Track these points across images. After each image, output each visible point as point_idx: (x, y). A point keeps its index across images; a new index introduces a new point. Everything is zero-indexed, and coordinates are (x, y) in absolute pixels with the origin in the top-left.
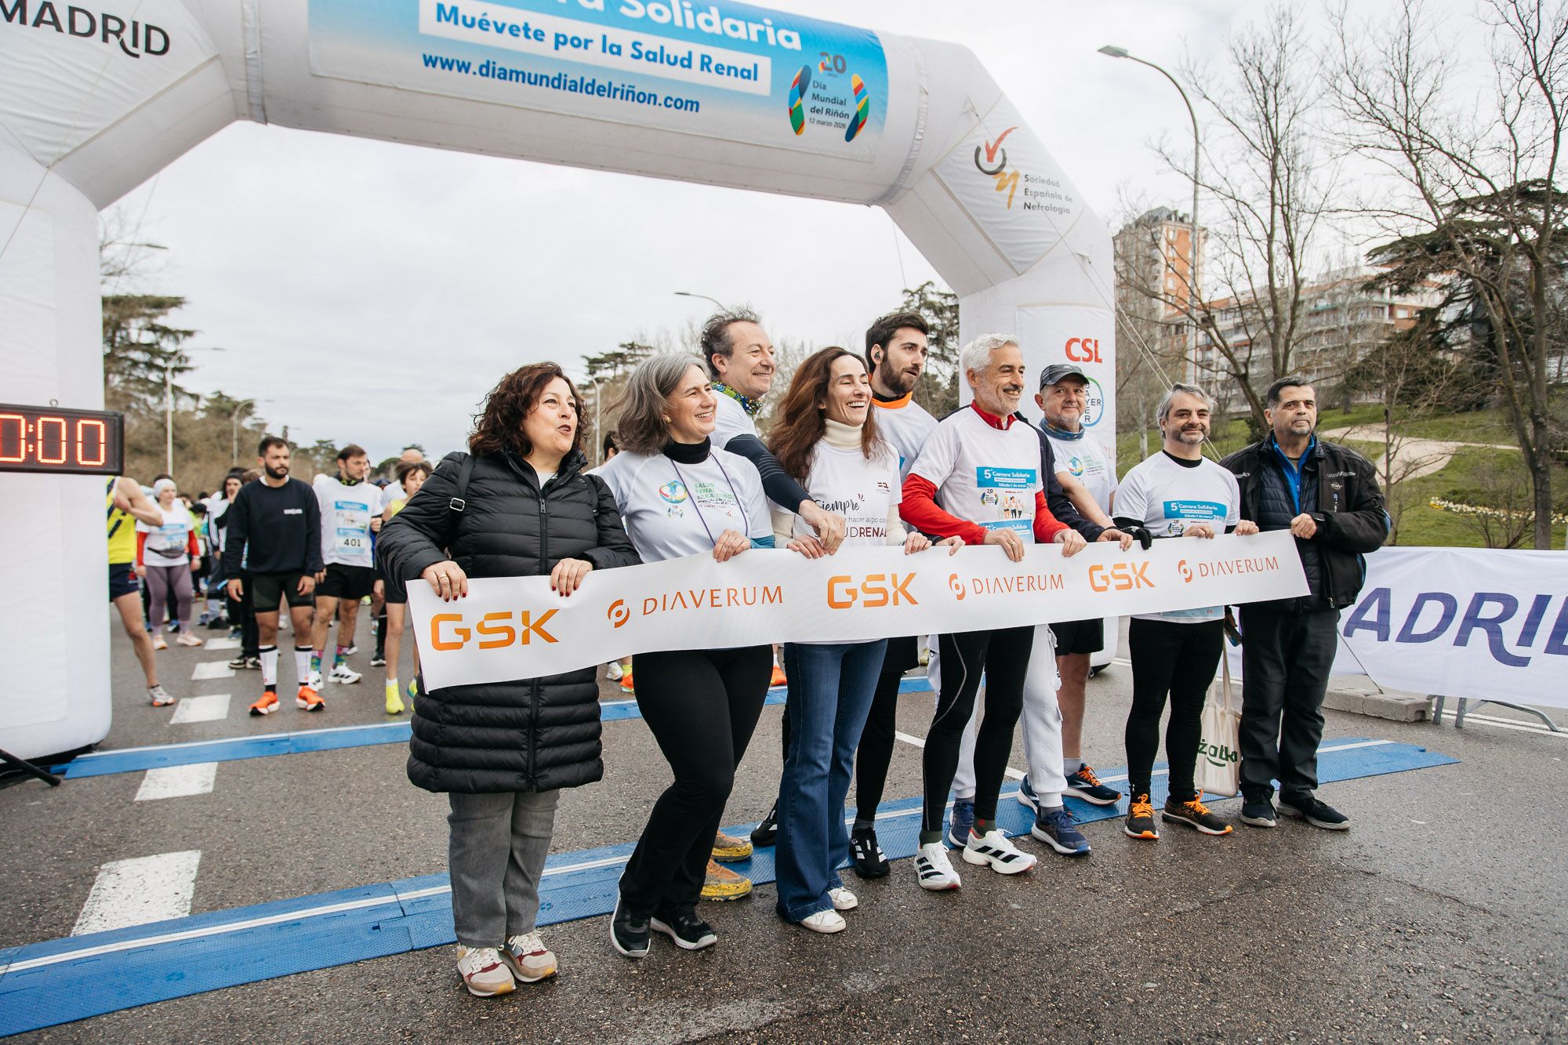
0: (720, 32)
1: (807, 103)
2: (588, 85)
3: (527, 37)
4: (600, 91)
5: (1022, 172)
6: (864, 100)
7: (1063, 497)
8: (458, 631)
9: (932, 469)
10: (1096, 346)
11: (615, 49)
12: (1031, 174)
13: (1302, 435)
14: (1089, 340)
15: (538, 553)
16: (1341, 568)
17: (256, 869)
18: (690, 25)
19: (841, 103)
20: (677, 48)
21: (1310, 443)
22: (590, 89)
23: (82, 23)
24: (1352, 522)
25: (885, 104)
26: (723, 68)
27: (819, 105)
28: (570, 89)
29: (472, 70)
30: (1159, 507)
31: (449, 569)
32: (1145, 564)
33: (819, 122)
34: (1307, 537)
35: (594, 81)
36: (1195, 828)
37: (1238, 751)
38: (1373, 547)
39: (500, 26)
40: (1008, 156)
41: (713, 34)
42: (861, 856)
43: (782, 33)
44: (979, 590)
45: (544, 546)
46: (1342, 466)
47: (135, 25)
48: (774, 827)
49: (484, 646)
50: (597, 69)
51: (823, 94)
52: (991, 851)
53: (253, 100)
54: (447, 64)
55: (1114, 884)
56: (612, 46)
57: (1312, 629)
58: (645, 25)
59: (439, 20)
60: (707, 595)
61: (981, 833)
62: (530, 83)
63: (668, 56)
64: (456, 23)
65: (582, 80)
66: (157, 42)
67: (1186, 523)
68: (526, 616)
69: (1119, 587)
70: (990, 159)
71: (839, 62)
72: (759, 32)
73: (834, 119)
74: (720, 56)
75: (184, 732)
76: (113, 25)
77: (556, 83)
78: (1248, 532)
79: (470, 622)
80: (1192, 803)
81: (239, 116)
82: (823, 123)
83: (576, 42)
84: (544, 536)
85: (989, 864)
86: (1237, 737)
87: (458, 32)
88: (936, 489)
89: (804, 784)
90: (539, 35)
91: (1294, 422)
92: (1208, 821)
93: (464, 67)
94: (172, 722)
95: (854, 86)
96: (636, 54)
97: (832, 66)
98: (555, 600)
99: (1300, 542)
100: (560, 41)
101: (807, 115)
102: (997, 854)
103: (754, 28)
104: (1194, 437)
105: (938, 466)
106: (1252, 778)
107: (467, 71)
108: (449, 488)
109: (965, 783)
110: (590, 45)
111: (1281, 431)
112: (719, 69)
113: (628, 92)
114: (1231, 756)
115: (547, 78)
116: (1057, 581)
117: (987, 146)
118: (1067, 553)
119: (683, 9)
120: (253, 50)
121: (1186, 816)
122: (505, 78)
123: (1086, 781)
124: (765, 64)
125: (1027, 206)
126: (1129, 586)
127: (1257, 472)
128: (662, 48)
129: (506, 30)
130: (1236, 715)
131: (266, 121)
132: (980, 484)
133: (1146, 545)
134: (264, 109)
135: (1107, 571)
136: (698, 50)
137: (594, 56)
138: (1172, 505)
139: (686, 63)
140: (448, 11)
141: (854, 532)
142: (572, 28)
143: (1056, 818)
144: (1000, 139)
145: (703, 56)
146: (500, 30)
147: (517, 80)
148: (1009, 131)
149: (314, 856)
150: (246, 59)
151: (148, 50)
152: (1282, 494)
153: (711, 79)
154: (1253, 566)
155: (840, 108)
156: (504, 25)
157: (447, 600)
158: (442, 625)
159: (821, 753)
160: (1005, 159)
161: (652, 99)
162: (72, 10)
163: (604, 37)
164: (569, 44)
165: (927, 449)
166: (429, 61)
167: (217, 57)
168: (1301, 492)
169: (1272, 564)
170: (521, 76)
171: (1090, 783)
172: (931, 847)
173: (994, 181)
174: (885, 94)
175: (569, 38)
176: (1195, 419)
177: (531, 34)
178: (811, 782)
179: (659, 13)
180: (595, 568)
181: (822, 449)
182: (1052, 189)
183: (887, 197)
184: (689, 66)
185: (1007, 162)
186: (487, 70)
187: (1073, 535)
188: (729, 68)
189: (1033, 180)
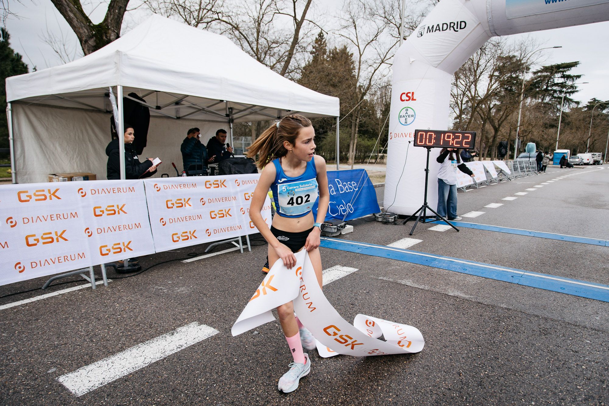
47: (458, 23)
53: (492, 32)
66: (463, 24)
76: (452, 25)
81: (490, 37)
120: (490, 18)
150: (488, 21)
151: (461, 28)
162: (443, 24)
166: (548, 2)
167: (480, 23)
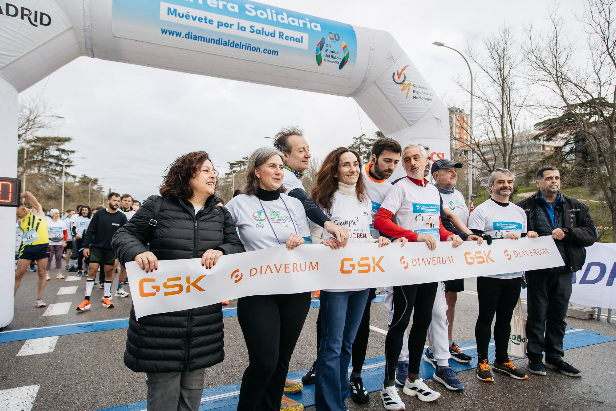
0: (287, 23)
1: (323, 53)
2: (231, 43)
3: (206, 22)
4: (236, 46)
5: (412, 84)
6: (346, 53)
7: (447, 220)
8: (153, 287)
9: (391, 205)
10: (443, 156)
11: (243, 29)
12: (416, 84)
13: (554, 192)
14: (440, 153)
15: (193, 248)
16: (575, 253)
17: (65, 395)
18: (275, 19)
19: (338, 53)
20: (269, 29)
21: (558, 196)
22: (232, 45)
23: (12, 11)
24: (581, 232)
25: (356, 54)
26: (288, 38)
27: (328, 54)
28: (224, 45)
29: (182, 36)
30: (491, 225)
31: (149, 256)
32: (490, 252)
33: (328, 61)
34: (560, 239)
35: (234, 41)
36: (509, 376)
37: (525, 337)
38: (590, 244)
39: (194, 17)
40: (406, 75)
41: (284, 24)
42: (356, 392)
43: (313, 24)
44: (414, 264)
45: (196, 245)
46: (573, 206)
47: (36, 13)
48: (313, 375)
49: (166, 294)
50: (235, 36)
51: (330, 49)
52: (417, 390)
53: (88, 47)
54: (171, 33)
55: (479, 408)
56: (242, 27)
57: (561, 282)
58: (256, 19)
59: (168, 14)
60: (283, 267)
61: (412, 380)
62: (207, 42)
63: (265, 32)
64: (176, 16)
65: (229, 41)
66: (46, 20)
67: (504, 232)
68: (188, 279)
69: (479, 263)
70: (399, 78)
71: (337, 36)
72: (303, 23)
73: (334, 60)
74: (287, 32)
75: (48, 321)
76: (26, 12)
77: (218, 42)
78: (533, 237)
79: (159, 282)
80: (508, 364)
81: (81, 54)
82: (330, 61)
83: (226, 25)
84: (196, 240)
85: (417, 396)
86: (525, 331)
87: (177, 20)
88: (393, 215)
89: (328, 361)
90: (211, 22)
91: (551, 186)
92: (515, 372)
93: (179, 34)
94: (43, 315)
95: (343, 46)
96: (252, 31)
97: (334, 38)
98: (204, 271)
99: (557, 241)
100: (219, 24)
101: (323, 58)
102: (421, 391)
103: (301, 22)
104: (506, 193)
105: (393, 203)
106: (533, 350)
107: (180, 36)
108: (150, 214)
109: (404, 355)
110: (232, 26)
111: (544, 191)
112: (287, 38)
113: (248, 46)
114: (522, 340)
115: (214, 40)
116: (450, 260)
117: (398, 72)
118: (455, 246)
119: (272, 13)
120: (88, 25)
121: (505, 370)
122: (196, 40)
123: (455, 351)
124: (306, 36)
125: (414, 97)
126: (483, 262)
127: (534, 209)
128: (263, 29)
129: (197, 19)
130: (524, 321)
131: (94, 57)
132: (415, 211)
133: (489, 242)
134: (92, 51)
135: (473, 255)
136: (278, 30)
137: (234, 31)
138: (497, 224)
139: (273, 35)
140: (172, 11)
141: (355, 236)
142: (225, 19)
143: (446, 372)
144: (403, 70)
145: (280, 33)
146: (194, 19)
147: (201, 41)
148: (407, 66)
149: (94, 388)
150: (85, 28)
151: (41, 23)
152: (546, 219)
153: (284, 42)
154: (537, 252)
155: (337, 55)
156: (196, 17)
157: (147, 272)
158: (145, 284)
159: (337, 346)
160: (405, 78)
161: (258, 49)
162: (8, 5)
163: (239, 23)
164: (223, 26)
165: (389, 197)
166: (164, 32)
167: (72, 28)
168: (555, 218)
169: (546, 251)
170: (203, 39)
171: (457, 352)
172: (389, 388)
173: (400, 87)
174: (356, 50)
175: (224, 23)
176: (507, 184)
177: (207, 21)
178: (332, 360)
179: (262, 14)
180: (224, 254)
181: (338, 195)
182: (424, 91)
183: (354, 93)
184: (274, 36)
185: (406, 79)
186: (188, 36)
187: (457, 237)
188: (291, 38)
189: (417, 87)
